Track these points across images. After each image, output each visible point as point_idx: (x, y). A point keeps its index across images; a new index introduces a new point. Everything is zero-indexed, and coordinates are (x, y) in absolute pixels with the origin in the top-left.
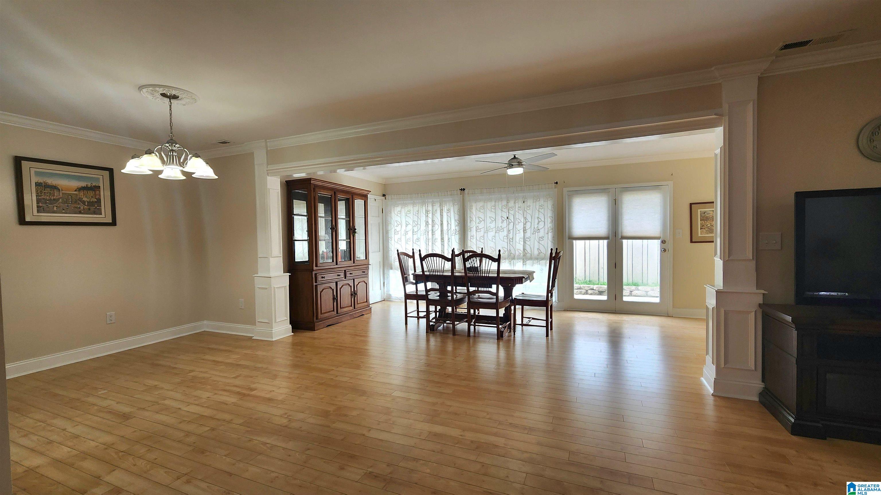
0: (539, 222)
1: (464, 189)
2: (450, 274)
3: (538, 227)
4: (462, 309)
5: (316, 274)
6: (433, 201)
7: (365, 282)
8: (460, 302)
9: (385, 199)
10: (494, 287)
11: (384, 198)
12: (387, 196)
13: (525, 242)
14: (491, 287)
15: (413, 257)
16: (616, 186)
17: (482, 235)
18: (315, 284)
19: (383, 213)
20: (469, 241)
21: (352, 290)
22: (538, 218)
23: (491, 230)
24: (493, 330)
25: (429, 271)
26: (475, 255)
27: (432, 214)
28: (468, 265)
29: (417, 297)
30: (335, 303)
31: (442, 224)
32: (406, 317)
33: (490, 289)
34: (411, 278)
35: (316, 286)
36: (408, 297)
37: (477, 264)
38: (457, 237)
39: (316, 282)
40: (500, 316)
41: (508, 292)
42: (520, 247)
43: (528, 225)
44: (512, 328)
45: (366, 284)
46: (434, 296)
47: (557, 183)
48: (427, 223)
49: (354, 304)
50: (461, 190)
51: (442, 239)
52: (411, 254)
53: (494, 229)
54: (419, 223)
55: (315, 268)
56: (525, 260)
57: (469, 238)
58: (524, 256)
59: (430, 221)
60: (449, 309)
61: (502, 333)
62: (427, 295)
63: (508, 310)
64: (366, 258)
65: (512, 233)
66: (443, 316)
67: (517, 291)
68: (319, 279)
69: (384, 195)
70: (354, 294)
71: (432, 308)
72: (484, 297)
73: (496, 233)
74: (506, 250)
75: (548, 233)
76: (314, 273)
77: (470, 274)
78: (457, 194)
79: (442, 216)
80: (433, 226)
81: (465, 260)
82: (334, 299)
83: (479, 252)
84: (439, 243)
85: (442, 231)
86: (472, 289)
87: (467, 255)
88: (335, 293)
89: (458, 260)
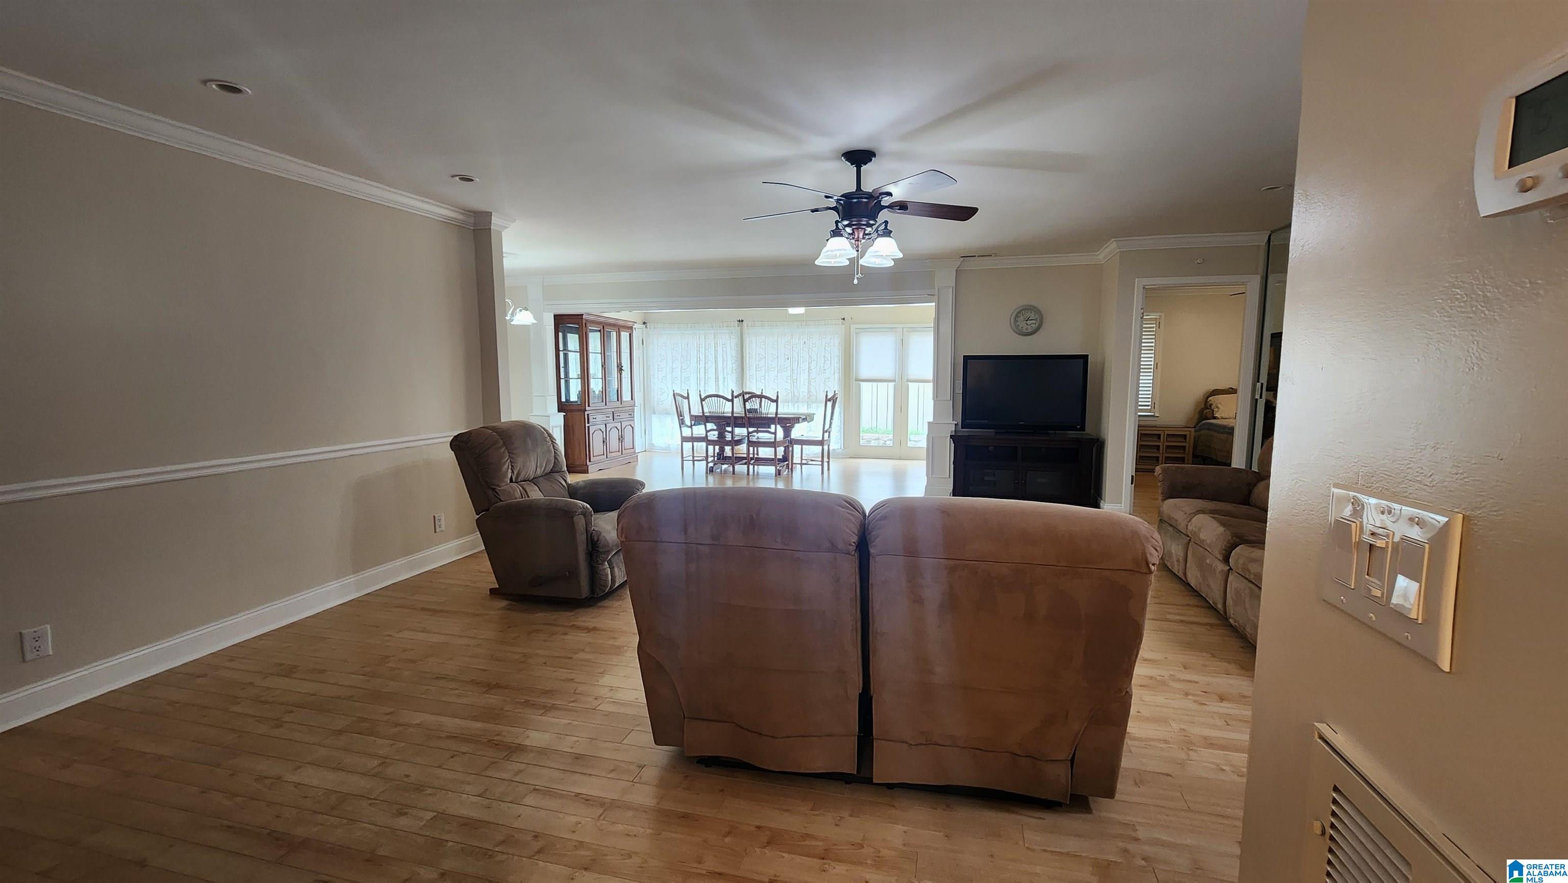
0: (825, 361)
1: (742, 321)
2: (730, 415)
3: (824, 367)
4: (742, 449)
5: (588, 415)
6: (706, 333)
7: (631, 425)
8: (739, 442)
9: (646, 328)
10: (773, 426)
11: (644, 326)
12: (648, 324)
13: (809, 383)
14: (770, 428)
15: (688, 398)
16: (904, 326)
17: (763, 374)
18: (587, 425)
19: (643, 344)
20: (748, 382)
21: (620, 434)
22: (825, 356)
23: (773, 369)
24: (771, 470)
25: (710, 412)
26: (754, 396)
27: (705, 349)
28: (748, 406)
29: (693, 439)
30: (605, 447)
31: (716, 361)
32: (683, 461)
33: (769, 429)
34: (688, 421)
35: (588, 427)
36: (684, 439)
37: (757, 406)
38: (734, 376)
39: (588, 423)
40: (778, 457)
41: (787, 432)
42: (804, 389)
43: (813, 365)
44: (790, 467)
45: (633, 428)
46: (713, 436)
47: (844, 319)
48: (698, 361)
49: (621, 450)
50: (739, 321)
51: (717, 379)
52: (686, 395)
53: (776, 368)
54: (688, 358)
55: (587, 408)
56: (810, 403)
57: (748, 378)
58: (808, 398)
59: (702, 358)
60: (728, 449)
61: (779, 471)
62: (707, 436)
63: (786, 448)
64: (632, 399)
65: (796, 373)
66: (721, 458)
67: (797, 432)
68: (591, 420)
69: (644, 323)
70: (621, 439)
71: (711, 448)
72: (764, 436)
73: (778, 372)
74: (789, 392)
75: (834, 374)
76: (586, 413)
77: (751, 415)
78: (734, 326)
79: (716, 351)
80: (705, 363)
81: (745, 401)
82: (604, 442)
83: (759, 393)
84: (712, 382)
85: (716, 369)
86: (751, 430)
87: (747, 396)
88: (605, 437)
89: (738, 402)
